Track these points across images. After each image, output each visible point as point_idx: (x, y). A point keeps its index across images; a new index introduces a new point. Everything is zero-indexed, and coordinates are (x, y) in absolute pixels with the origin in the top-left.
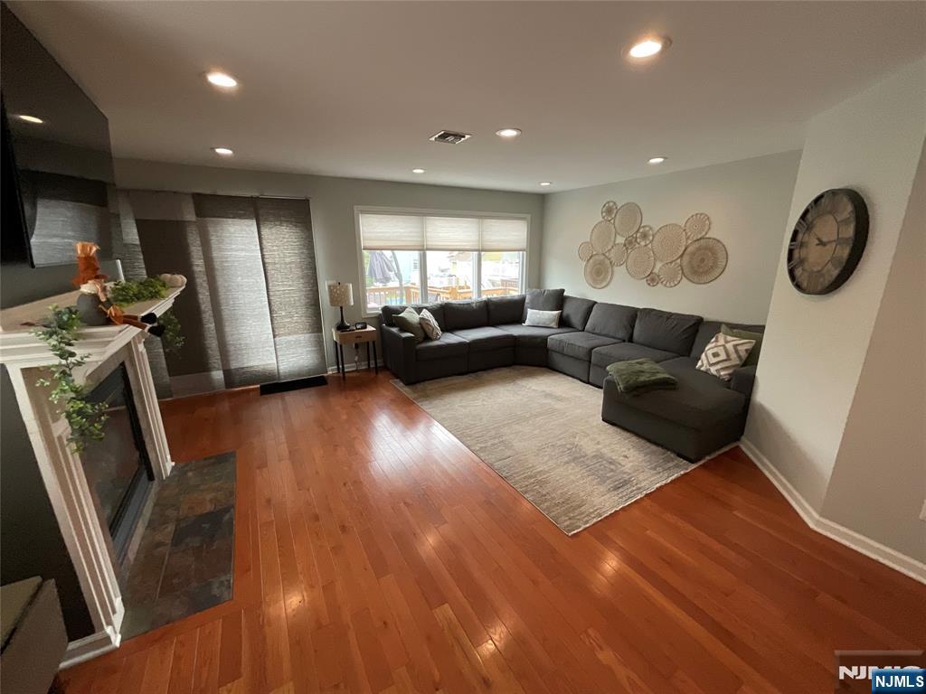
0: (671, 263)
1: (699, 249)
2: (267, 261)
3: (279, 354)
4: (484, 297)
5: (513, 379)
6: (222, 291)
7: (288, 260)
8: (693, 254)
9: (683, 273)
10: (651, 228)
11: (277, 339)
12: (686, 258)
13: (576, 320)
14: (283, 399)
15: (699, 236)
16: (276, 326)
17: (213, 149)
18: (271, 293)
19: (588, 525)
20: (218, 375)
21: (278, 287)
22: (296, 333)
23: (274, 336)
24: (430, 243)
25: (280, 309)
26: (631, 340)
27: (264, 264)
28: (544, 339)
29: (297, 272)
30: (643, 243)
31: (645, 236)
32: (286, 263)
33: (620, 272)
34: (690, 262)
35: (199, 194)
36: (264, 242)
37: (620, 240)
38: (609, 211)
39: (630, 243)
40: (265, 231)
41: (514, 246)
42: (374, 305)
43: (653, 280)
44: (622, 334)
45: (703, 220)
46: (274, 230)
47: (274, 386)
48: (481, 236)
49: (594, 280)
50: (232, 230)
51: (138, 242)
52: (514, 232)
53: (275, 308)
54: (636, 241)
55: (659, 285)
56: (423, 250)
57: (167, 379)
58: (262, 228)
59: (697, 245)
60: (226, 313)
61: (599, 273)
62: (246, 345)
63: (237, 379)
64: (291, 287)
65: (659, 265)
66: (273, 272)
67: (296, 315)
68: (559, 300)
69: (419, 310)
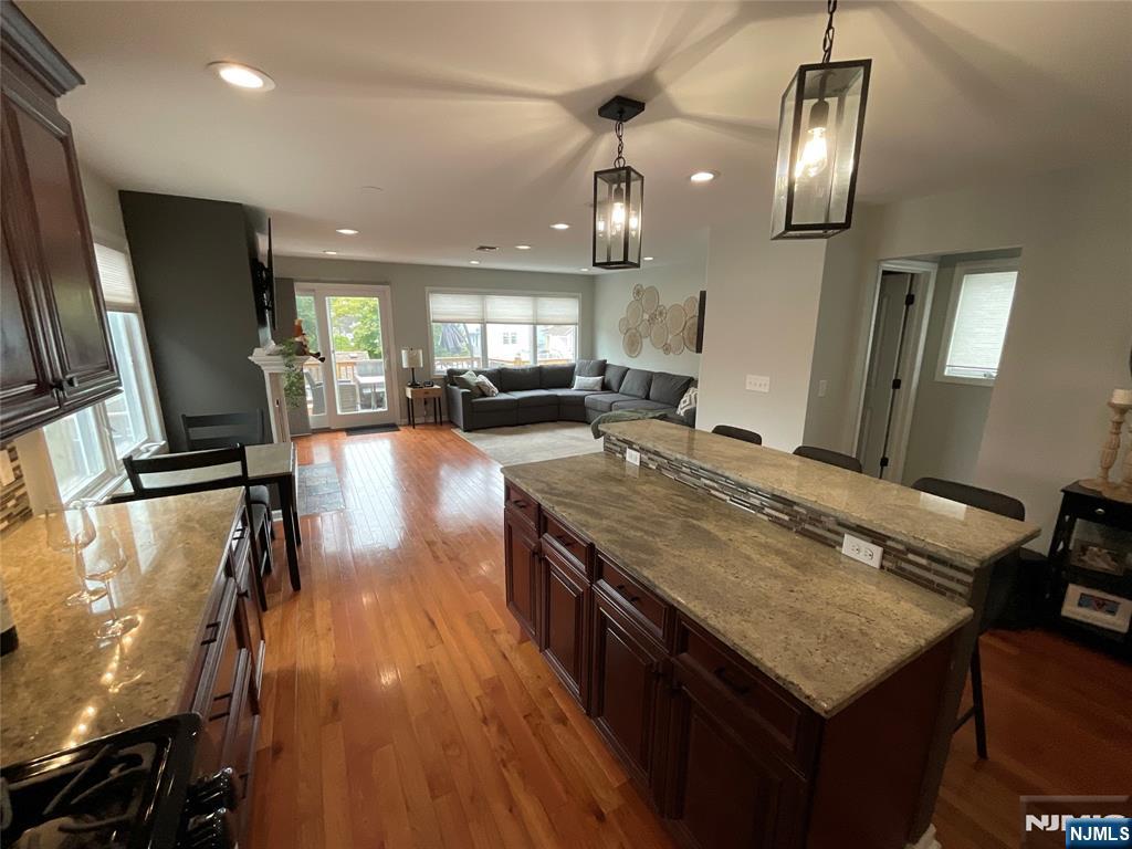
0: (677, 335)
1: (692, 324)
4: (538, 365)
5: (552, 429)
8: (689, 328)
9: (684, 343)
10: (664, 307)
12: (685, 332)
13: (614, 384)
15: (692, 314)
24: (490, 317)
26: (647, 398)
28: (583, 398)
30: (660, 320)
31: (661, 313)
33: (646, 342)
34: (688, 335)
37: (646, 317)
38: (638, 292)
39: (652, 319)
41: (570, 321)
42: (441, 368)
43: (667, 349)
44: (641, 393)
45: (693, 302)
48: (535, 312)
49: (630, 351)
52: (566, 308)
54: (656, 317)
55: (671, 353)
56: (484, 323)
59: (691, 321)
61: (633, 346)
65: (670, 337)
68: (603, 368)
69: (478, 373)
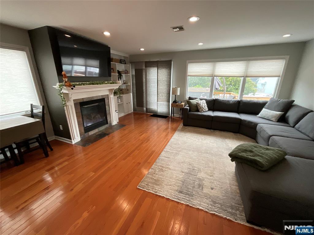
2: (158, 79)
3: (158, 106)
6: (148, 87)
7: (164, 79)
11: (158, 102)
13: (291, 120)
14: (157, 120)
16: (158, 98)
17: (140, 49)
18: (158, 89)
19: (147, 191)
20: (145, 109)
21: (160, 87)
22: (163, 101)
23: (157, 101)
25: (160, 94)
27: (157, 80)
29: (166, 83)
32: (163, 80)
35: (146, 62)
36: (158, 74)
40: (159, 71)
41: (272, 74)
46: (161, 70)
47: (156, 115)
48: (246, 70)
50: (152, 71)
51: (135, 74)
53: (159, 93)
57: (136, 107)
58: (158, 70)
60: (148, 93)
62: (151, 102)
63: (148, 111)
64: (163, 88)
66: (159, 83)
67: (163, 96)
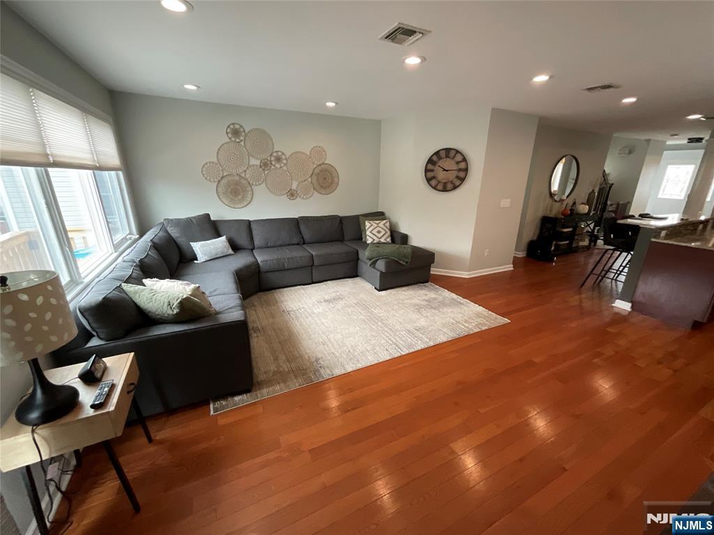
0: (305, 181)
1: (321, 171)
8: (318, 174)
9: (314, 189)
10: (283, 154)
12: (315, 178)
15: (321, 162)
30: (278, 166)
31: (278, 159)
33: (260, 191)
34: (318, 180)
37: (255, 162)
38: (235, 133)
39: (265, 165)
43: (292, 195)
44: (294, 240)
45: (319, 151)
49: (231, 201)
54: (271, 164)
55: (298, 198)
59: (319, 168)
61: (236, 193)
65: (295, 183)
68: (212, 225)
